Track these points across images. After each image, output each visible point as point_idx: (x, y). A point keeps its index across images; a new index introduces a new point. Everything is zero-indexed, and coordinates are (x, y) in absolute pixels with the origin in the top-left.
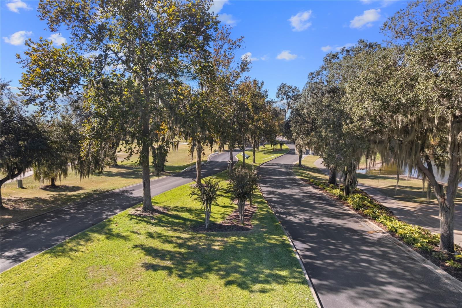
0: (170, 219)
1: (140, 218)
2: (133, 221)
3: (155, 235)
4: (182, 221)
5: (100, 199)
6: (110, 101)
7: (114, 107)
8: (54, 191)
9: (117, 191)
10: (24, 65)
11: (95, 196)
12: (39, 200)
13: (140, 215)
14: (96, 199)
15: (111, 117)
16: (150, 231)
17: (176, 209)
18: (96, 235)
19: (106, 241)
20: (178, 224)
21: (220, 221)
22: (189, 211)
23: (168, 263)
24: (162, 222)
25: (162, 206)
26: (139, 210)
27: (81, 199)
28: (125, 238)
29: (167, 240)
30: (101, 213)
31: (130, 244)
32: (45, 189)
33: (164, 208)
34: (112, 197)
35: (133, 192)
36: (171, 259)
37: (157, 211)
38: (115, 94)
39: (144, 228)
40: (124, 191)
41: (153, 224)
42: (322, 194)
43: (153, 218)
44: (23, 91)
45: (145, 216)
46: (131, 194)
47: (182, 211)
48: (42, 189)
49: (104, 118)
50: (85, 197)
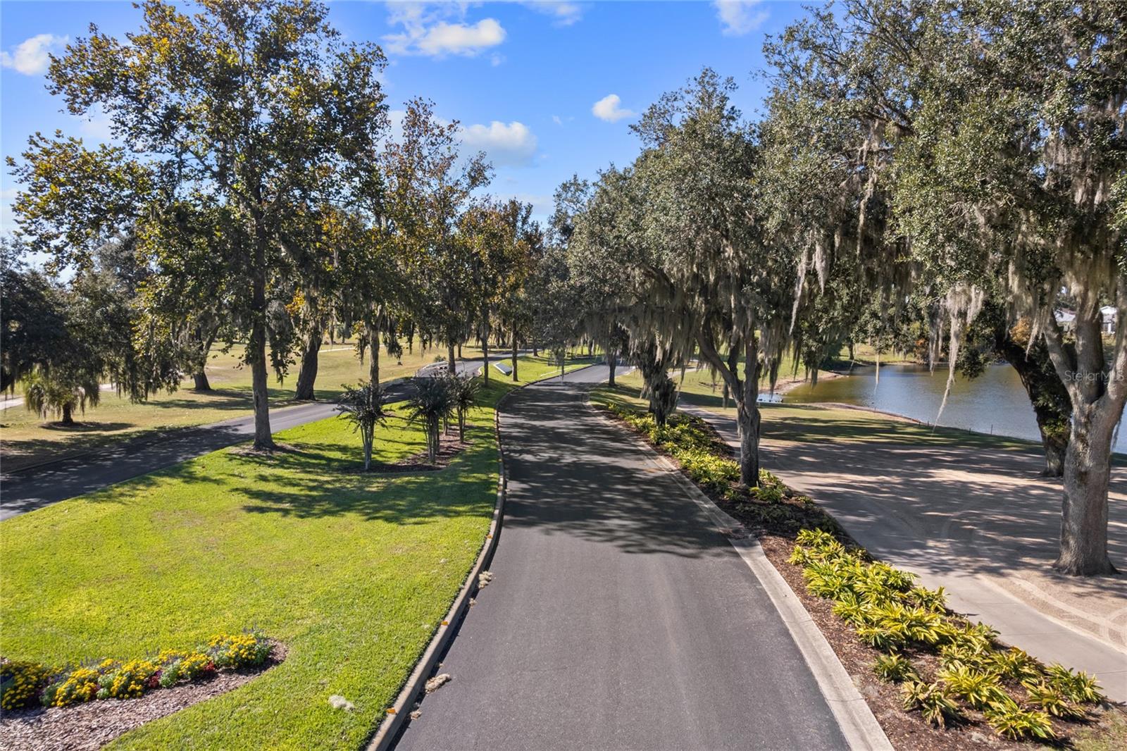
0: (303, 460)
1: (248, 458)
2: (234, 462)
3: (270, 478)
4: (324, 462)
5: (170, 439)
6: (190, 245)
7: (197, 258)
8: (71, 431)
9: (207, 427)
10: (22, 177)
11: (161, 435)
12: (44, 443)
13: (248, 455)
14: (163, 439)
15: (190, 273)
16: (263, 473)
17: (320, 447)
18: (168, 480)
19: (182, 485)
20: (314, 465)
21: (393, 461)
22: (344, 449)
23: (287, 506)
24: (288, 463)
25: (293, 442)
26: (248, 448)
27: (131, 439)
28: (217, 482)
29: (291, 483)
30: (175, 456)
31: (225, 488)
32: (52, 426)
33: (296, 446)
34: (196, 436)
35: (239, 428)
36: (291, 502)
37: (282, 449)
38: (200, 234)
39: (251, 470)
40: (221, 427)
41: (270, 466)
42: (615, 426)
43: (271, 458)
44: (25, 225)
45: (256, 456)
46: (236, 430)
47: (330, 450)
48: (43, 427)
49: (178, 276)
50: (138, 437)
